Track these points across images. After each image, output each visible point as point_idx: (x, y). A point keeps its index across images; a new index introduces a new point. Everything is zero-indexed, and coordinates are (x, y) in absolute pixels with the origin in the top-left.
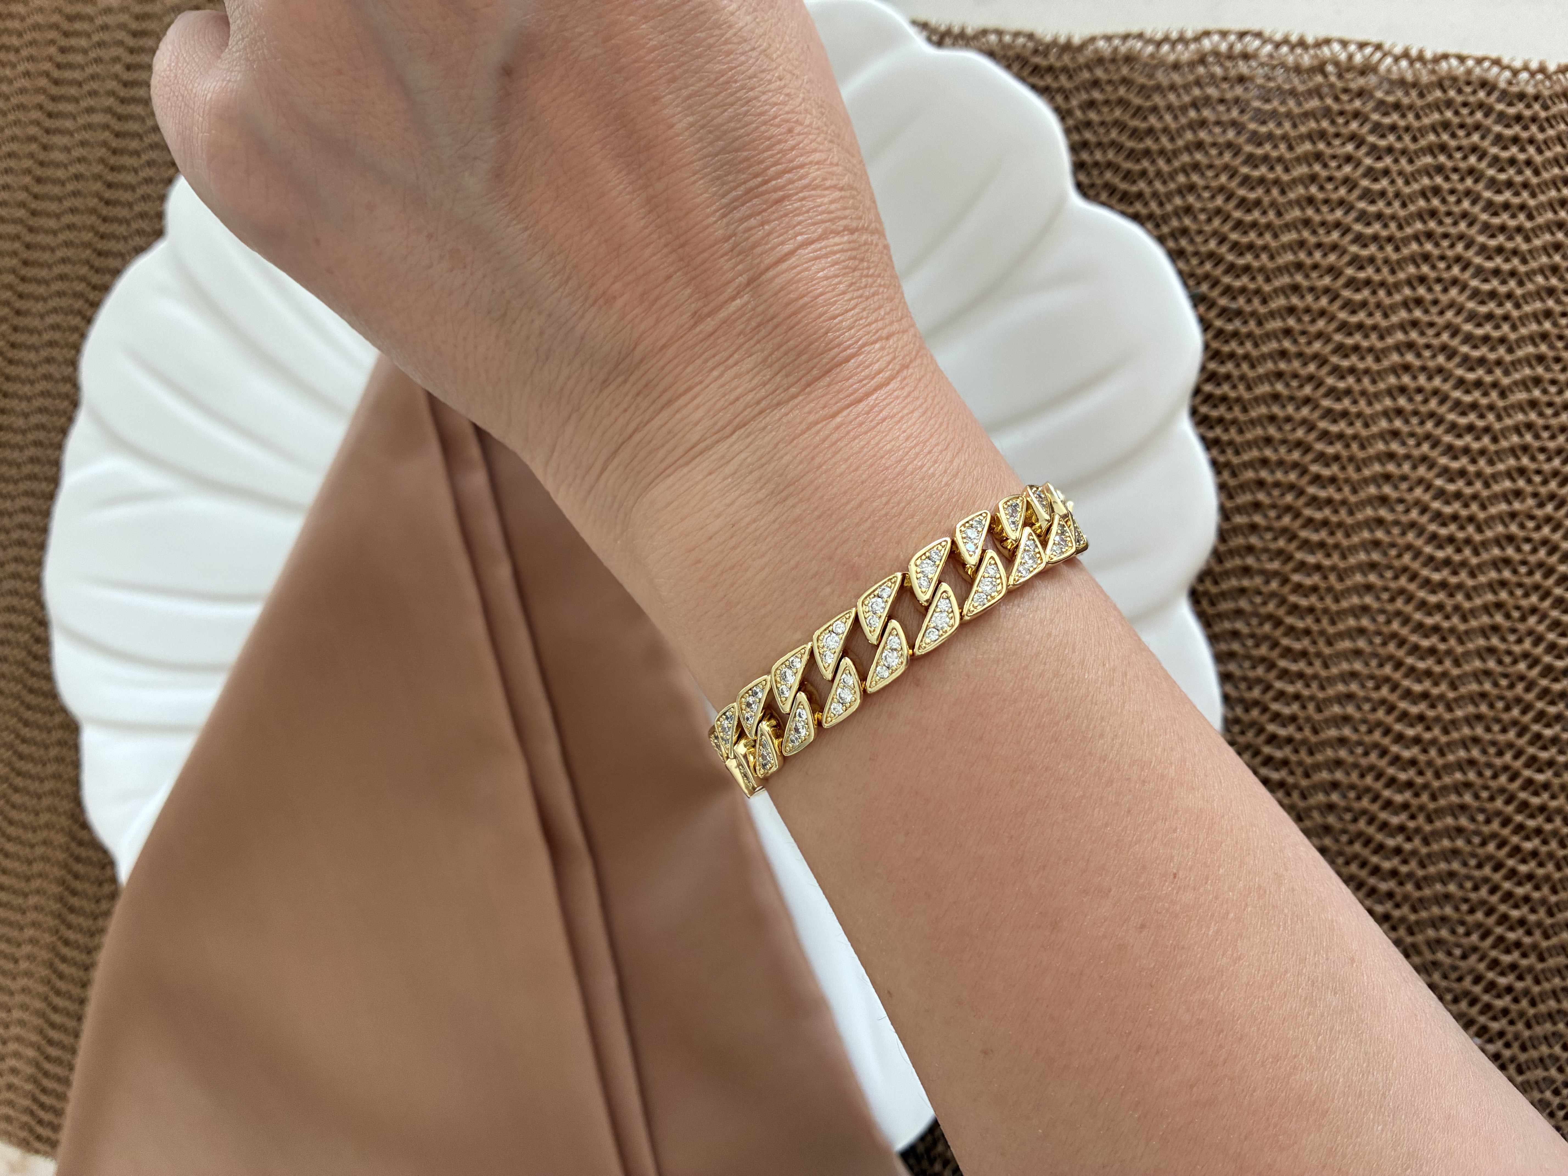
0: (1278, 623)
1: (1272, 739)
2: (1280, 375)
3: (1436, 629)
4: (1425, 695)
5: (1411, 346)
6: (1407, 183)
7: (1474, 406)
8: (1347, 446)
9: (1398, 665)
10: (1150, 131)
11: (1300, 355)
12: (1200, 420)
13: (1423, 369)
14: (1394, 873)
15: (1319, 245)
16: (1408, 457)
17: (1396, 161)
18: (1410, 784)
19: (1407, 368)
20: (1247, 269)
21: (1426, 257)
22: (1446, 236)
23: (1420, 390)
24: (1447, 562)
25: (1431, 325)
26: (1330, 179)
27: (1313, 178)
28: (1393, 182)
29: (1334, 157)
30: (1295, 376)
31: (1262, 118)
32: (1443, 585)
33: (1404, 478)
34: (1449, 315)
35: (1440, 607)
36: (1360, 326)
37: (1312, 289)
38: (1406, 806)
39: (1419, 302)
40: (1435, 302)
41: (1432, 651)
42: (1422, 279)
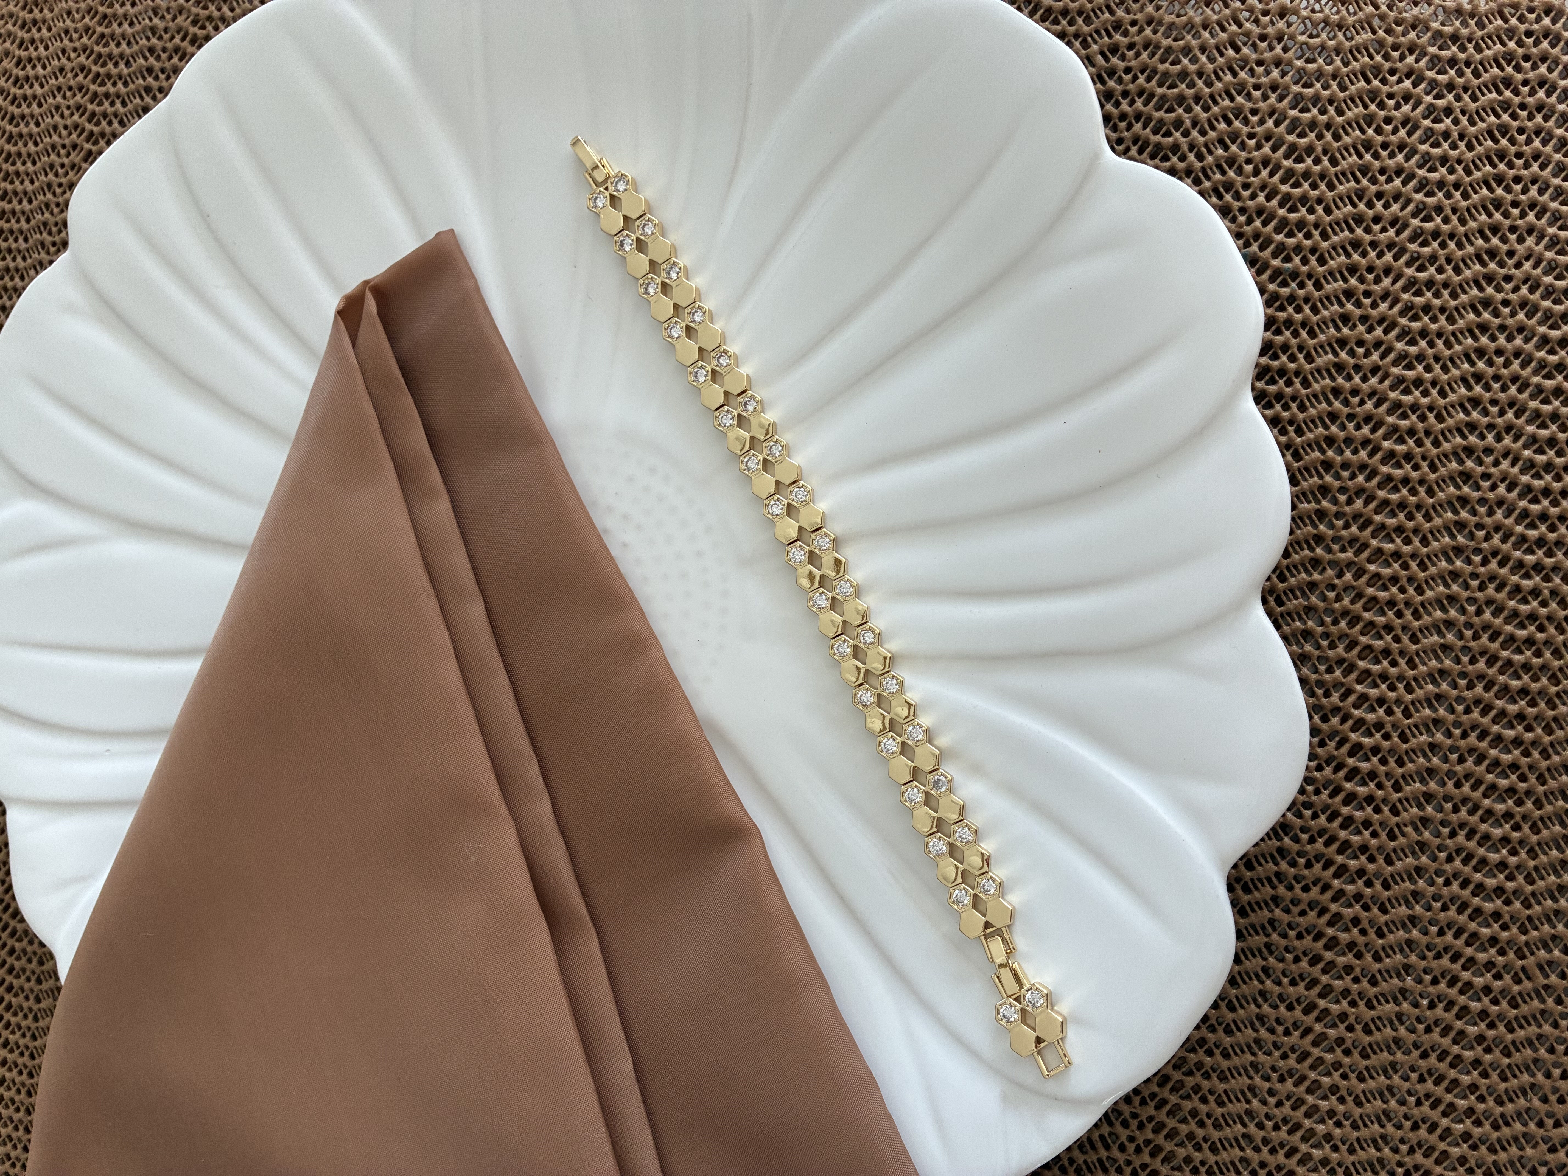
0: (1355, 620)
1: (1356, 750)
2: (1342, 343)
3: (1532, 617)
4: (1524, 692)
5: (1487, 303)
6: (1472, 123)
7: (1560, 367)
8: (1423, 418)
9: (1492, 660)
10: (1184, 75)
11: (1364, 319)
12: (1260, 398)
13: (1502, 328)
14: (1499, 891)
15: (1379, 195)
16: (1491, 427)
17: (1458, 98)
18: (1511, 791)
19: (1484, 328)
20: (1301, 224)
21: (1498, 204)
22: (1517, 180)
23: (1499, 352)
24: (1541, 542)
25: (1508, 278)
26: (1388, 120)
27: (1370, 120)
28: (1456, 122)
29: (1390, 96)
30: (1360, 343)
31: (1309, 53)
32: (1538, 567)
33: (1488, 451)
34: (1527, 266)
35: (1535, 592)
36: (1430, 284)
37: (1374, 244)
38: (1508, 815)
39: (1492, 254)
40: (1511, 254)
41: (1530, 642)
42: (1495, 229)
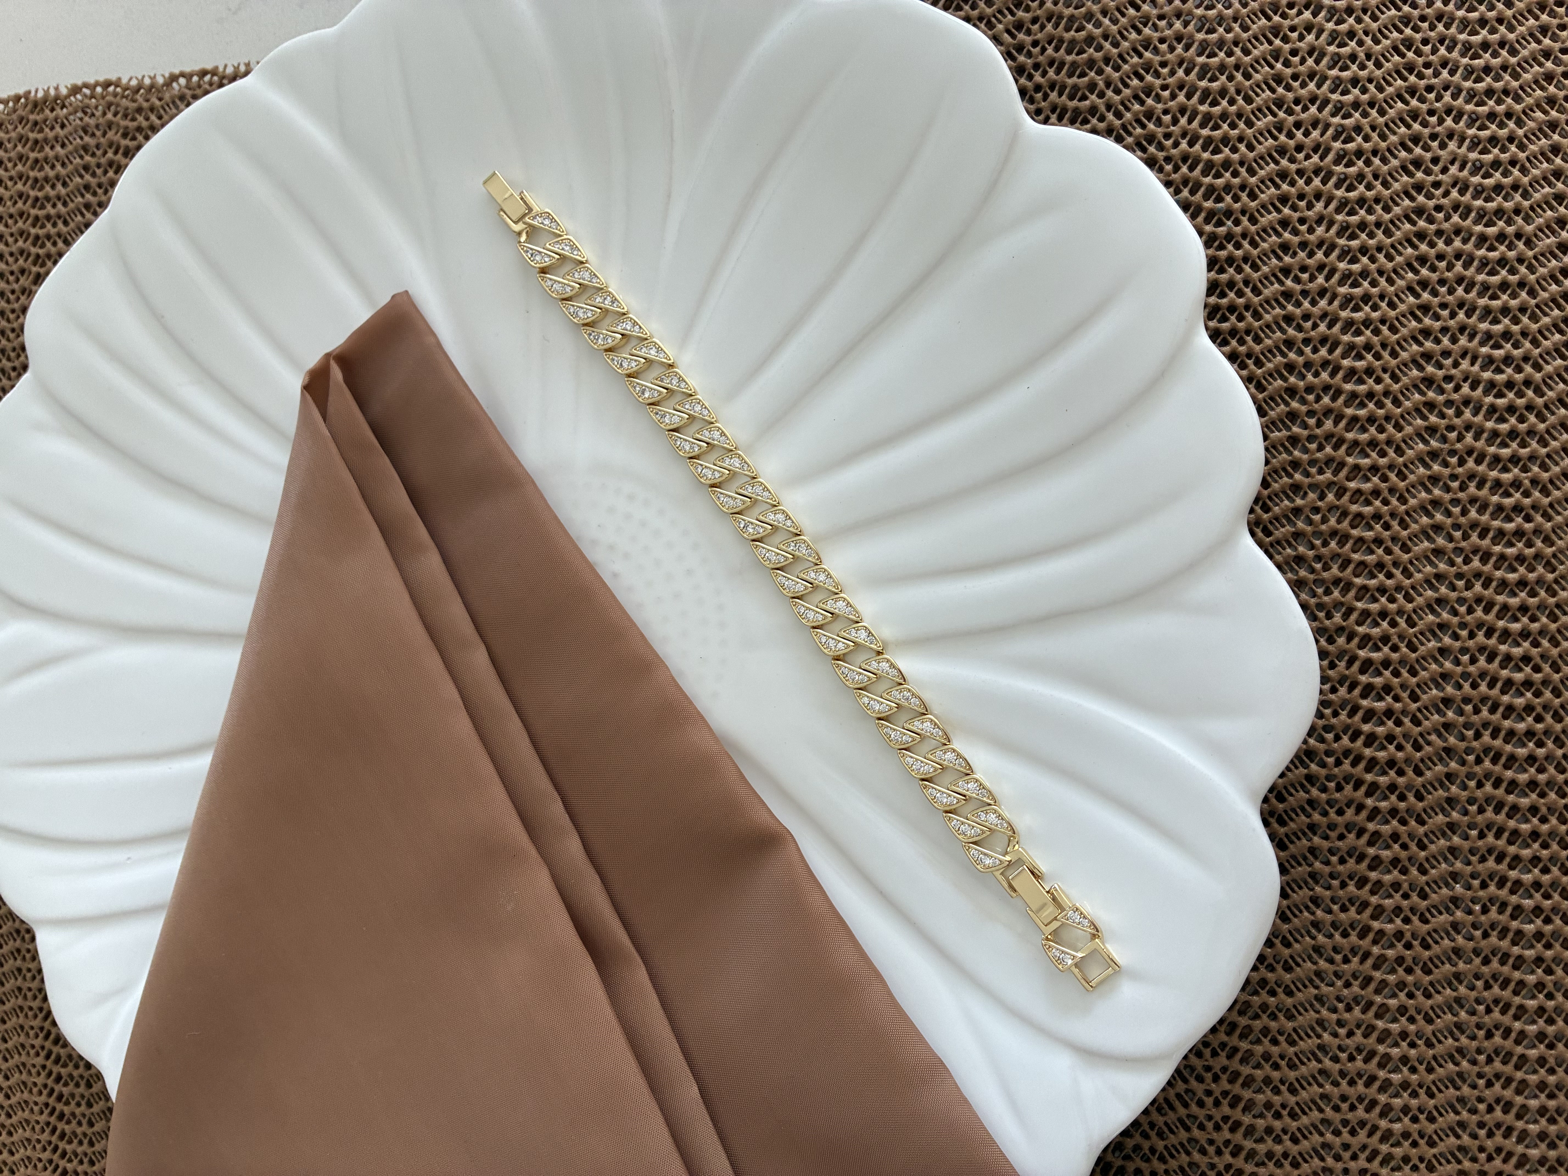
0: (1344, 539)
1: (1366, 666)
2: (1286, 271)
3: (1518, 508)
4: (1522, 583)
5: (1420, 211)
6: (1377, 42)
7: (1502, 262)
8: (1376, 332)
9: (1486, 557)
10: (1090, 40)
11: (1303, 245)
12: (1215, 336)
13: (1439, 233)
14: (1533, 784)
15: (1298, 125)
16: (1444, 330)
17: (1359, 21)
18: (1528, 684)
19: (1421, 236)
20: (1226, 164)
21: (1415, 115)
22: (1429, 89)
23: (1440, 257)
24: (1513, 434)
25: (1437, 185)
26: (1294, 52)
27: (1276, 55)
28: (1361, 43)
29: (1293, 29)
30: (1304, 269)
32: (1515, 459)
33: (1446, 354)
34: (1453, 170)
35: (1516, 484)
36: (1362, 201)
37: (1300, 173)
38: (1529, 709)
39: (1417, 163)
40: (1435, 160)
41: (1519, 533)
42: (1416, 139)
